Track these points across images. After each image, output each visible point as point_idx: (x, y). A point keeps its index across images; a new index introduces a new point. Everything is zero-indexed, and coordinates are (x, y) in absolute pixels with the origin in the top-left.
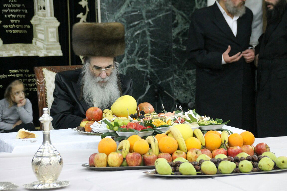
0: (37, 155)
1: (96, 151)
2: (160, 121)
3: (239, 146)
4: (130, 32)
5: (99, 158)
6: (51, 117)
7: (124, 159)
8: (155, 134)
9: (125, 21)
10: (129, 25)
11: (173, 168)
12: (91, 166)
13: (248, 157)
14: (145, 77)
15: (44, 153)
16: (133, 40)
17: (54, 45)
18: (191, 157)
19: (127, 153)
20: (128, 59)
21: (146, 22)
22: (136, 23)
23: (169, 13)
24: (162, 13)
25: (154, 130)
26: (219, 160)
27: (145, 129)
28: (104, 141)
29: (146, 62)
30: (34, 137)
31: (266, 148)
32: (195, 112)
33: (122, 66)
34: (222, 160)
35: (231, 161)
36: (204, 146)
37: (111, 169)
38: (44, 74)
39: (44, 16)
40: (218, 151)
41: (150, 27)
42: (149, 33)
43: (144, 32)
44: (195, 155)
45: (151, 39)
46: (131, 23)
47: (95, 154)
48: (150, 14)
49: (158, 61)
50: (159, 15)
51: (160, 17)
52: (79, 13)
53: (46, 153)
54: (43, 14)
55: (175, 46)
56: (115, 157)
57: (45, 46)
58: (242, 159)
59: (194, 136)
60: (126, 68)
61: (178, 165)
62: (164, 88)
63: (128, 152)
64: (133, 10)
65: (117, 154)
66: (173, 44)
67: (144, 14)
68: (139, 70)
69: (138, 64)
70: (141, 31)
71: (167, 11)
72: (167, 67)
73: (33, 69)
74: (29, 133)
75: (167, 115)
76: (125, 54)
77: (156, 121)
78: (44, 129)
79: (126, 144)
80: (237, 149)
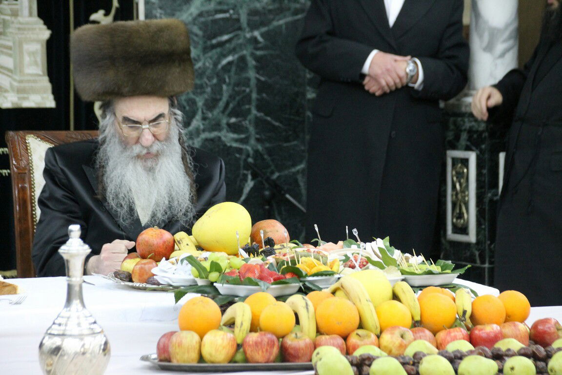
0: (53, 332)
1: (174, 326)
2: (315, 261)
3: (497, 323)
4: (211, 58)
5: (181, 341)
6: (87, 247)
7: (239, 346)
8: (305, 290)
9: (200, 33)
10: (209, 43)
11: (355, 369)
12: (161, 360)
13: (522, 348)
14: (242, 163)
15: (67, 328)
16: (218, 76)
17: (35, 81)
18: (391, 346)
19: (245, 332)
20: (204, 119)
21: (248, 35)
22: (225, 37)
23: (299, 16)
24: (285, 17)
25: (301, 281)
26: (459, 355)
27: (282, 278)
28: (194, 304)
29: (247, 128)
30: (15, 293)
31: (556, 331)
32: (388, 244)
33: (191, 136)
34: (466, 354)
35: (486, 357)
36: (417, 322)
37: (209, 369)
38: (28, 148)
39: (15, 14)
40: (450, 333)
41: (257, 49)
42: (254, 63)
43: (242, 59)
44: (398, 340)
45: (258, 76)
46: (215, 37)
47: (172, 333)
48: (257, 18)
49: (274, 126)
50: (278, 20)
51: (281, 26)
52: (96, 11)
53: (72, 329)
54: (11, 10)
55: (313, 92)
56: (220, 342)
57: (15, 84)
58: (510, 354)
59: (395, 297)
60: (199, 139)
61: (367, 362)
62: (286, 188)
63: (247, 331)
64: (219, 7)
65: (224, 335)
66: (308, 88)
67: (244, 19)
68: (228, 144)
69: (228, 132)
70: (236, 56)
71: (296, 12)
72: (294, 141)
73: (4, 136)
74: (4, 283)
75: (325, 250)
76: (198, 109)
77: (305, 262)
78: (71, 274)
79: (244, 312)
80: (492, 331)
